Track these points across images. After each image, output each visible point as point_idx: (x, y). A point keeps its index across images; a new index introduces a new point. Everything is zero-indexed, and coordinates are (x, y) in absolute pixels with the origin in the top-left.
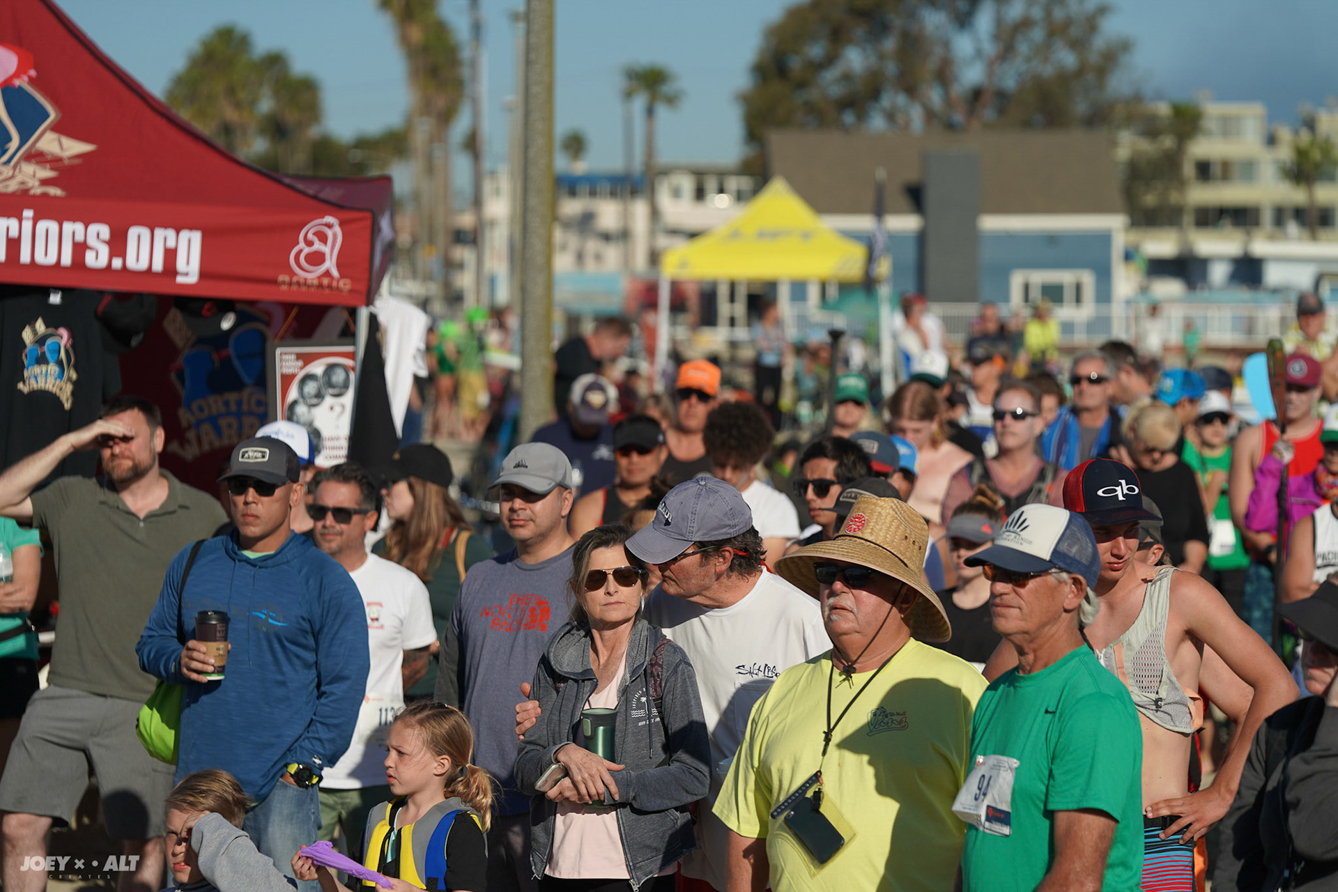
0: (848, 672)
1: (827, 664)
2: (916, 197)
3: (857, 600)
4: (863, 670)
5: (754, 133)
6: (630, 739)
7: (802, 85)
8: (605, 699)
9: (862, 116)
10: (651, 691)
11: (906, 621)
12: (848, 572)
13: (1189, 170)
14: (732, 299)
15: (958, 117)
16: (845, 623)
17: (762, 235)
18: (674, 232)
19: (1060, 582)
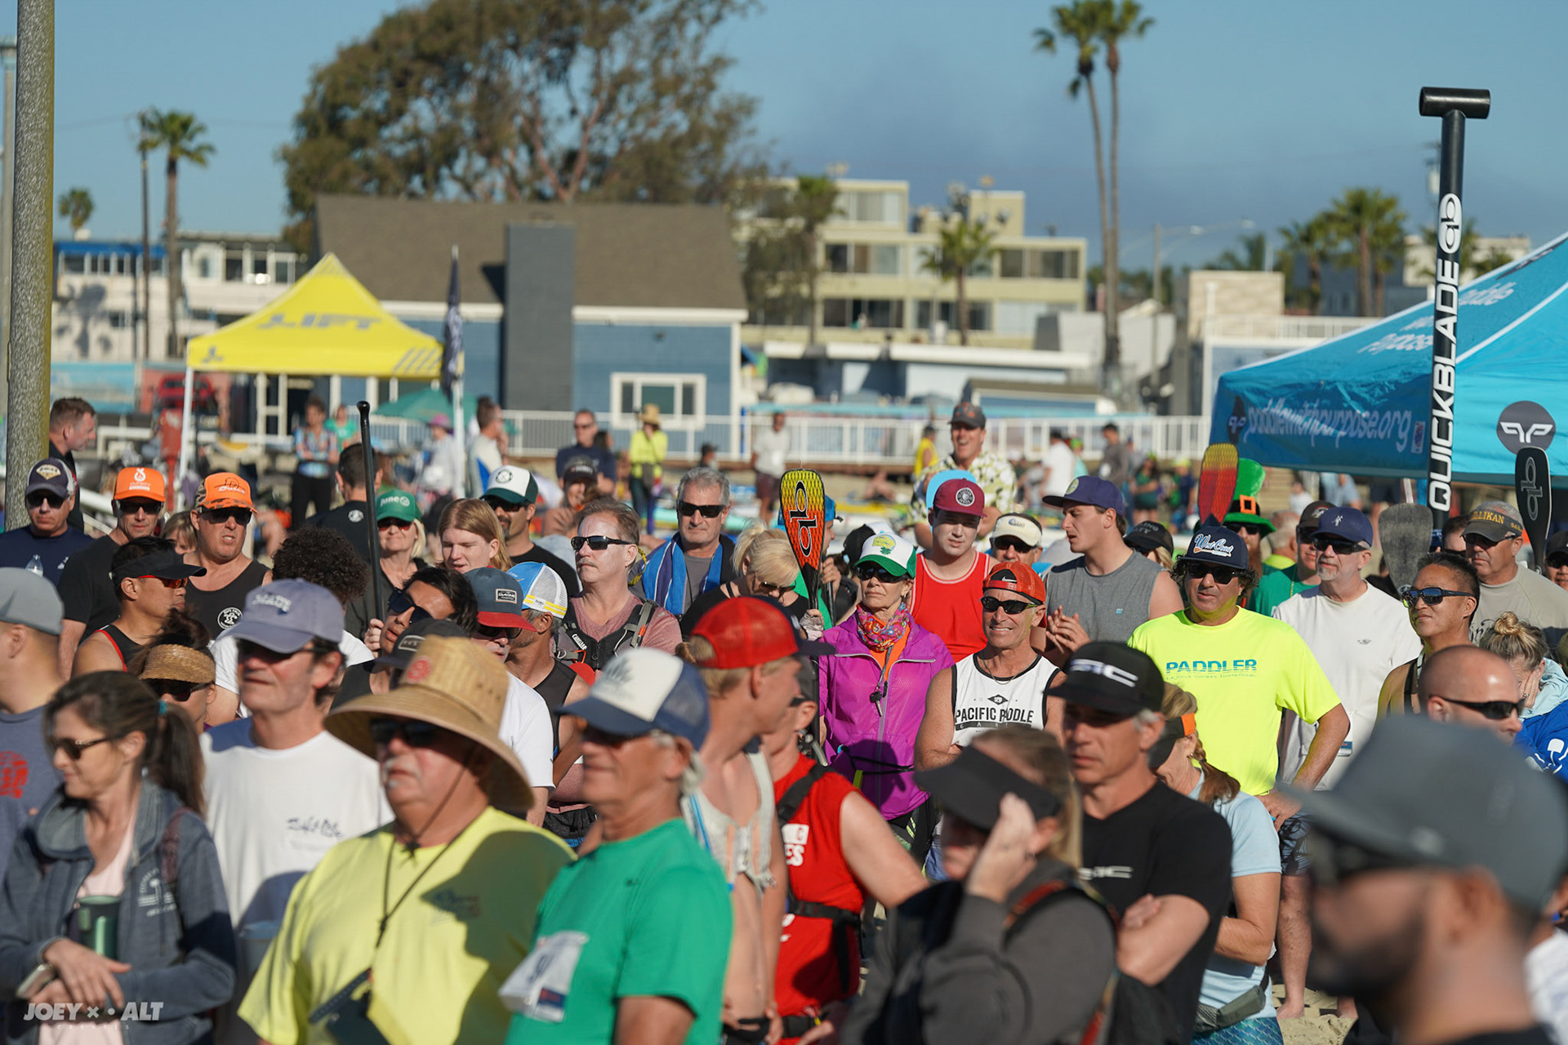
0: (412, 847)
1: (386, 840)
2: (496, 280)
3: (421, 763)
4: (430, 845)
5: (297, 201)
6: (138, 933)
7: (361, 142)
8: (105, 884)
9: (433, 183)
10: (165, 872)
11: (482, 785)
12: (410, 729)
13: (820, 258)
14: (272, 399)
15: (548, 186)
16: (407, 790)
17: (308, 321)
18: (201, 315)
19: (662, 747)
